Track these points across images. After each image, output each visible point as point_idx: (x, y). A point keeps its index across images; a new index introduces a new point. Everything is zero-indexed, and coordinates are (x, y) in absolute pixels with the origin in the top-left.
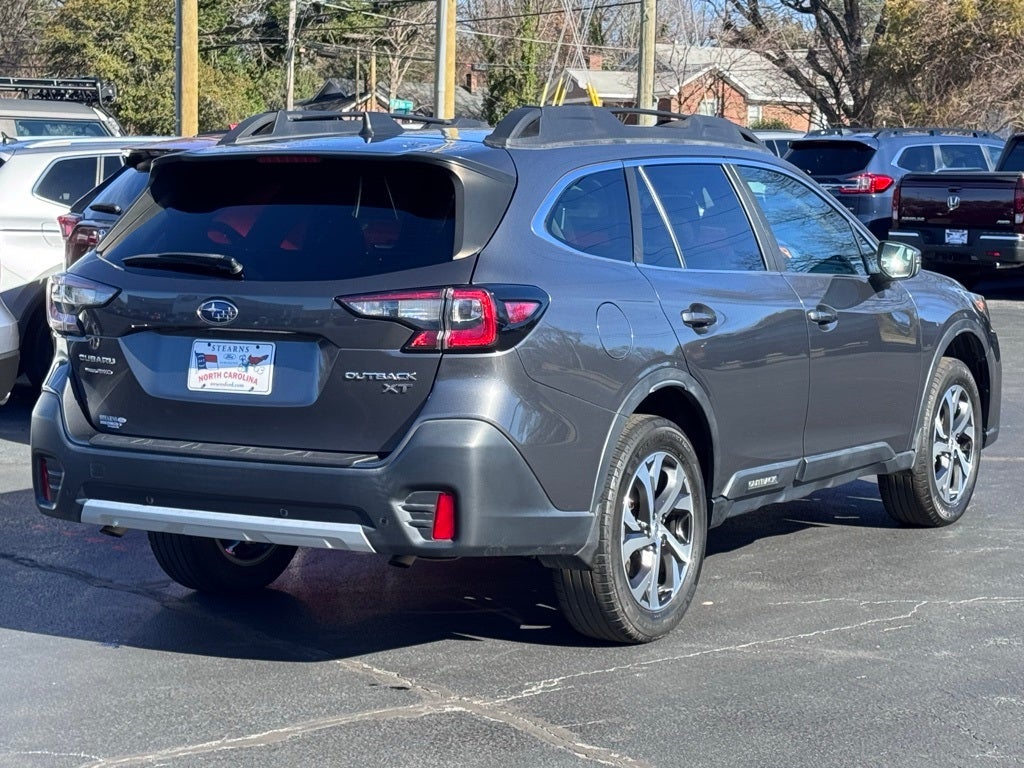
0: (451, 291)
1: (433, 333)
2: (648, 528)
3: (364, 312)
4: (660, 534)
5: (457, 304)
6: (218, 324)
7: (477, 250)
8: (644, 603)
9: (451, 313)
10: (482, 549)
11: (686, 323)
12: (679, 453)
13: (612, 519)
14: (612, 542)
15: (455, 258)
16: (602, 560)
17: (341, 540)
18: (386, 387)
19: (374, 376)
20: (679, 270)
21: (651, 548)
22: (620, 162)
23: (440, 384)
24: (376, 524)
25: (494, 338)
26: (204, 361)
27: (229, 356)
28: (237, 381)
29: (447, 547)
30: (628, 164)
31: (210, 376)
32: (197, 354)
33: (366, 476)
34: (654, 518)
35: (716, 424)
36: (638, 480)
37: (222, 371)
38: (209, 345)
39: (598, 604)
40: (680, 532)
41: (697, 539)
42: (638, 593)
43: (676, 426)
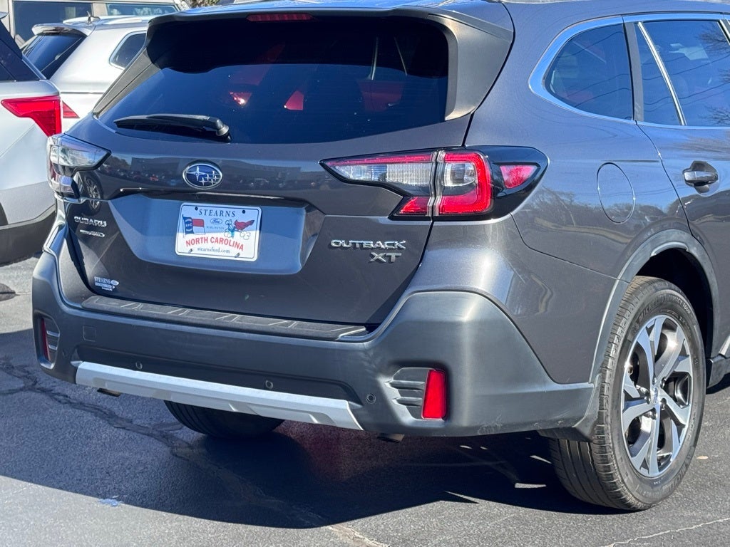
0: (442, 154)
1: (424, 198)
2: (648, 394)
3: (352, 177)
4: (659, 399)
5: (449, 168)
6: (202, 188)
7: (471, 109)
8: (643, 471)
9: (442, 176)
10: (477, 428)
11: (688, 182)
12: (680, 316)
13: (611, 388)
14: (612, 413)
15: (447, 118)
16: (601, 431)
17: (327, 416)
18: (373, 256)
19: (361, 244)
20: (679, 127)
21: (651, 413)
22: (620, 17)
23: (430, 254)
24: (363, 401)
25: (489, 205)
26: (191, 225)
27: (216, 221)
28: (223, 247)
29: (437, 427)
30: (628, 20)
31: (197, 241)
32: (185, 218)
33: (354, 350)
34: (654, 383)
35: (716, 285)
36: (638, 347)
37: (209, 235)
38: (196, 209)
39: (596, 474)
40: (679, 395)
41: (696, 401)
42: (637, 461)
43: (677, 288)
